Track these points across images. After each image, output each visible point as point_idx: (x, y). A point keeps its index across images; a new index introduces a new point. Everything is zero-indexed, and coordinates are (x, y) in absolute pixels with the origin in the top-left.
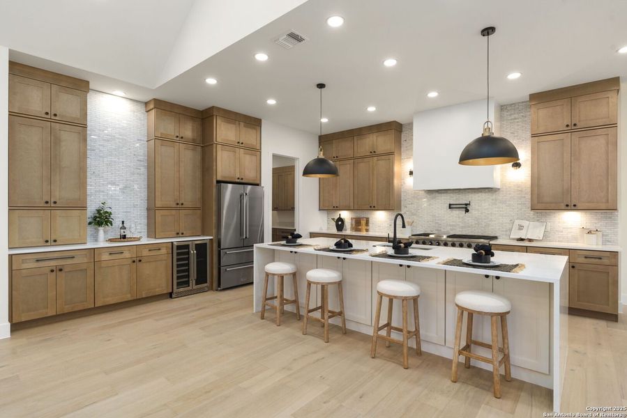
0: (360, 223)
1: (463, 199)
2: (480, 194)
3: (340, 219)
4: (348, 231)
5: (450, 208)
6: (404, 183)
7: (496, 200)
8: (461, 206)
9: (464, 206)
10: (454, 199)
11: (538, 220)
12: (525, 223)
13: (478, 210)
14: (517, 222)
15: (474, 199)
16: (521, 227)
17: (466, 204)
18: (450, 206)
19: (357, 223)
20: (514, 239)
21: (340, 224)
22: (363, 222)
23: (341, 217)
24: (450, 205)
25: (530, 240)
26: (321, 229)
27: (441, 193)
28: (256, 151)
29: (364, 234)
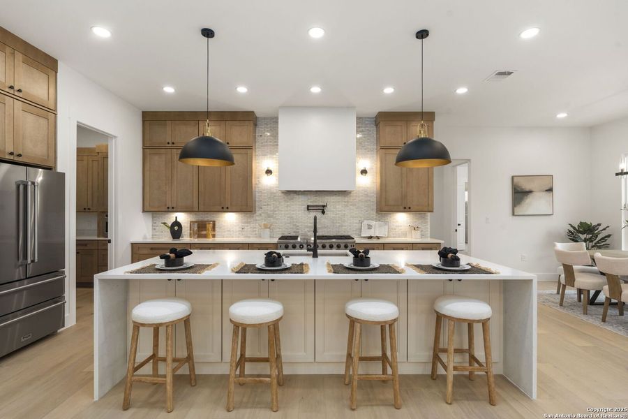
0: (206, 227)
1: (320, 201)
2: (334, 197)
3: (177, 223)
4: (186, 238)
5: (308, 209)
6: (259, 182)
7: (348, 202)
8: (318, 208)
9: (322, 208)
10: (312, 201)
11: (379, 220)
12: (373, 223)
13: (333, 212)
14: (366, 222)
15: (329, 200)
16: (370, 227)
17: (324, 206)
18: (308, 208)
19: (201, 228)
20: (364, 237)
21: (176, 230)
22: (210, 226)
23: (178, 220)
24: (308, 206)
25: (378, 238)
26: (145, 237)
27: (299, 194)
28: (47, 111)
29: (210, 240)
